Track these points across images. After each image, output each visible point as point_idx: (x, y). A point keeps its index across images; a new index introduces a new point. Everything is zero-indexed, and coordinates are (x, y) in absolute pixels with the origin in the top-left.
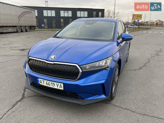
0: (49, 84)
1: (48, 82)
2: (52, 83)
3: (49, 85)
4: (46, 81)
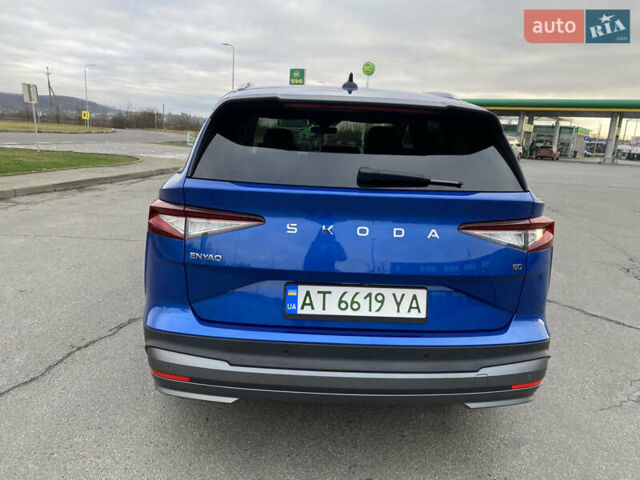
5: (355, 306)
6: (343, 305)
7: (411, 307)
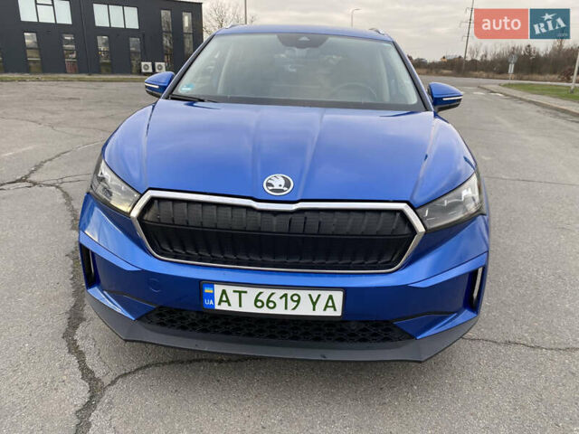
0: (268, 301)
1: (266, 292)
2: (285, 295)
3: (271, 305)
4: (253, 292)
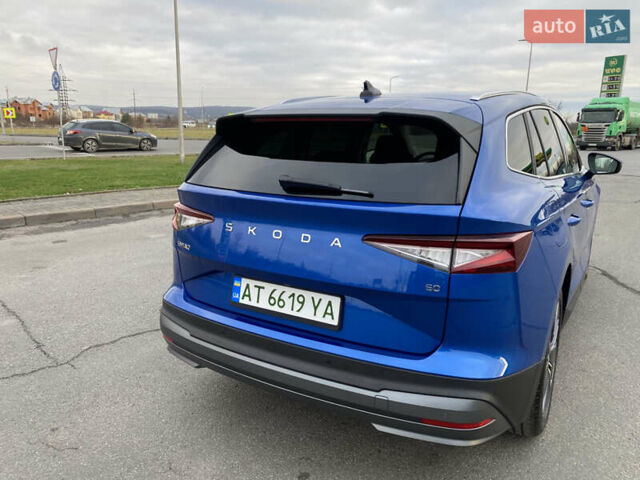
5: (281, 303)
6: (272, 301)
7: (326, 313)
